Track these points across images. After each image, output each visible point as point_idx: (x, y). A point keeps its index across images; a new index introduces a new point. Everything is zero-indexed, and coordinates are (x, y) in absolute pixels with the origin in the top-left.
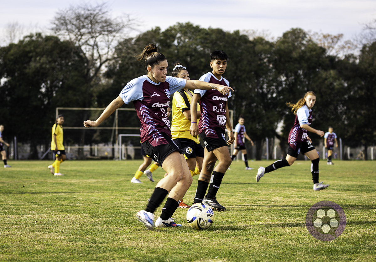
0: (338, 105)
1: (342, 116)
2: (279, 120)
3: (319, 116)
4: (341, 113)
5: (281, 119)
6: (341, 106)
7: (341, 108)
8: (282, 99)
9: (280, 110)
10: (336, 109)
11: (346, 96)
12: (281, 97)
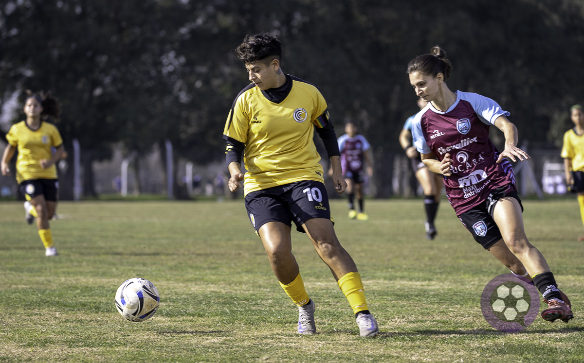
0: (162, 52)
1: (174, 83)
2: (7, 93)
3: (114, 81)
4: (170, 74)
5: (13, 89)
6: (172, 55)
7: (171, 62)
8: (15, 36)
9: (10, 65)
10: (158, 64)
11: (184, 30)
12: (14, 32)
